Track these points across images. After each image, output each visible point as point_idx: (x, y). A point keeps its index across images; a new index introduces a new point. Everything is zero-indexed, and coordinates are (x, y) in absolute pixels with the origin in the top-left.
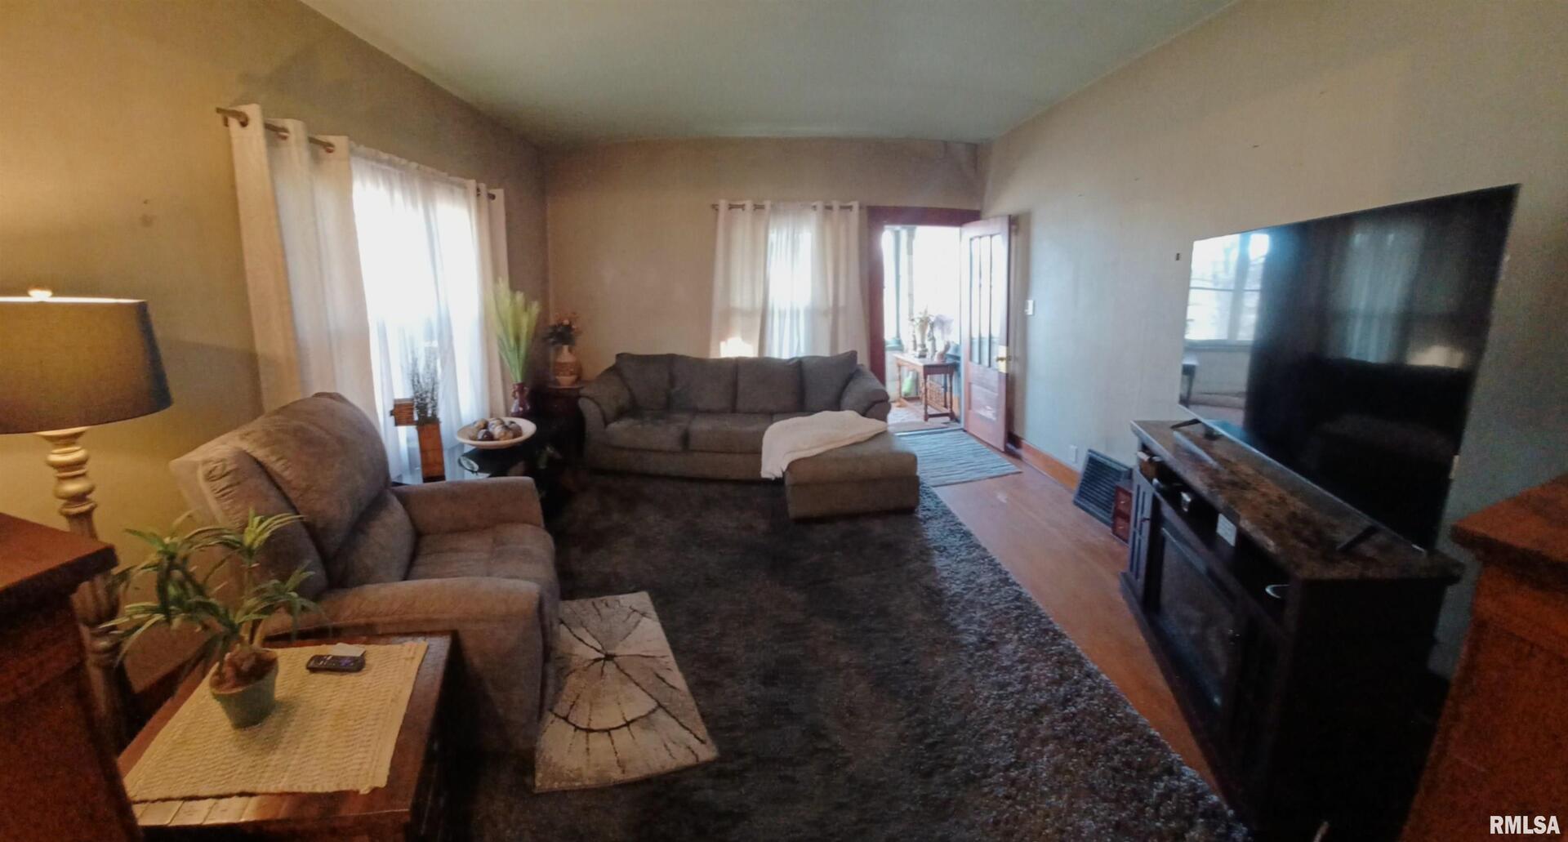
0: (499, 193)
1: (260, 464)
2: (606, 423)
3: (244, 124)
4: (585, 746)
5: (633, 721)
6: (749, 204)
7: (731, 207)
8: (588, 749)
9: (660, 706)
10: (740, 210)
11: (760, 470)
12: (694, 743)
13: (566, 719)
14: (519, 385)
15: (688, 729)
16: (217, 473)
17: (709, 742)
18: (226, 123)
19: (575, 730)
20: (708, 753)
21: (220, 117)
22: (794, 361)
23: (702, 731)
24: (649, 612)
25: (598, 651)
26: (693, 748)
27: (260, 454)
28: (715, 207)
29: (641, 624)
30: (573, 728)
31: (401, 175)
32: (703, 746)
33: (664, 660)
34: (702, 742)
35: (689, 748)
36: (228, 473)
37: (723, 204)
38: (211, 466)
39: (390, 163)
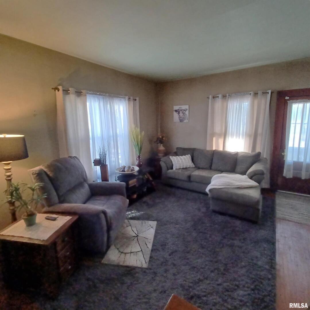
0: (137, 99)
1: (45, 172)
2: (168, 170)
3: (58, 91)
4: (119, 256)
5: (132, 252)
6: (220, 96)
7: (214, 97)
8: (119, 257)
9: (142, 251)
10: (217, 98)
11: (206, 189)
12: (144, 262)
13: (118, 249)
14: (138, 156)
15: (144, 258)
16: (34, 173)
17: (147, 264)
18: (55, 91)
19: (119, 252)
20: (145, 266)
21: (54, 90)
22: (235, 153)
23: (148, 260)
24: (154, 227)
25: (136, 234)
26: (143, 263)
27: (45, 170)
28: (208, 98)
29: (150, 230)
30: (118, 251)
31: (103, 98)
32: (145, 264)
33: (150, 240)
34: (146, 263)
35: (142, 263)
36: (36, 174)
37: (210, 97)
38: (33, 172)
39: (99, 95)
